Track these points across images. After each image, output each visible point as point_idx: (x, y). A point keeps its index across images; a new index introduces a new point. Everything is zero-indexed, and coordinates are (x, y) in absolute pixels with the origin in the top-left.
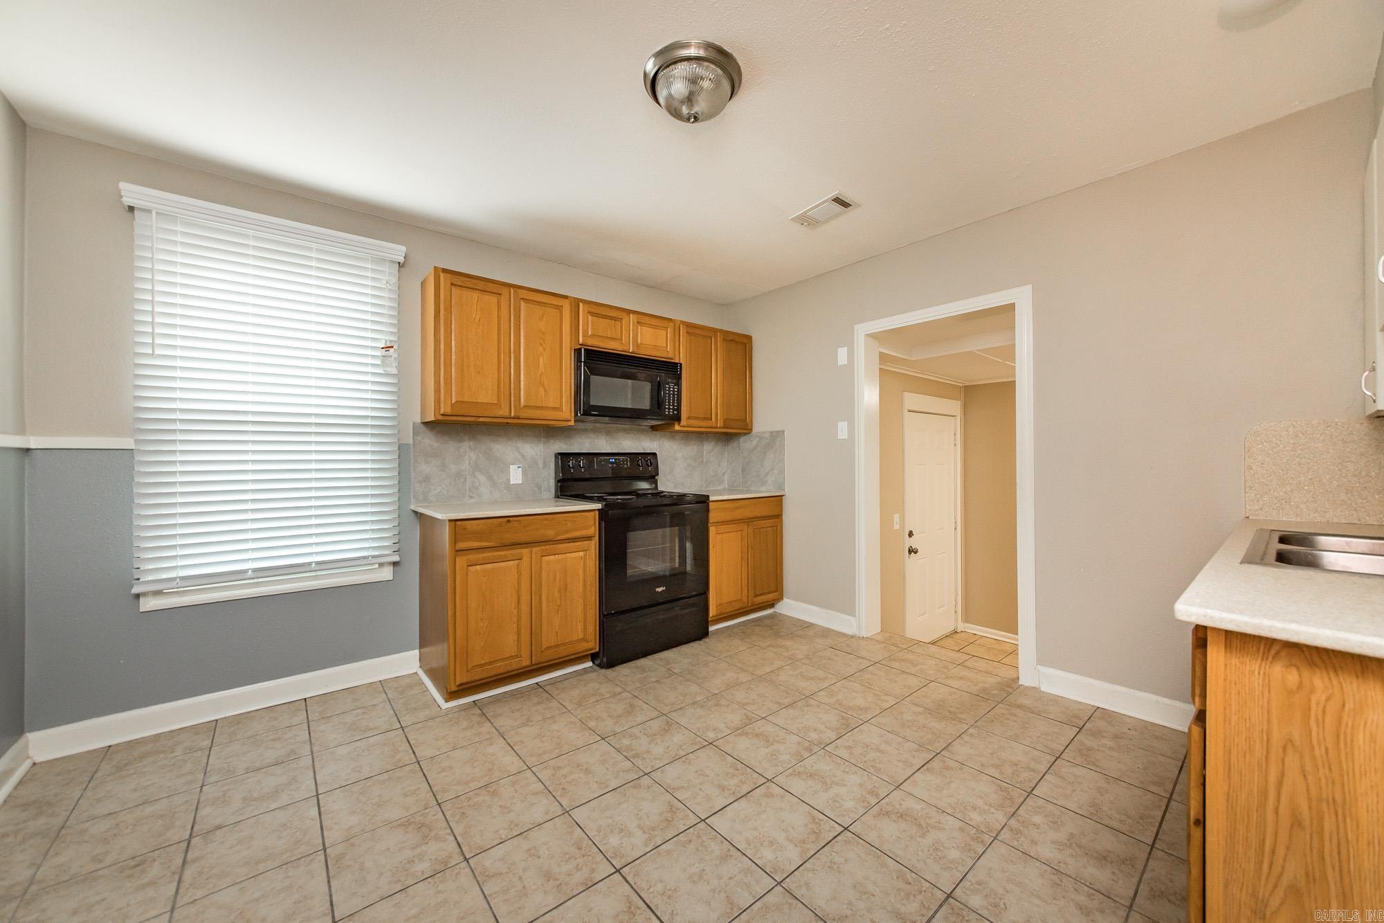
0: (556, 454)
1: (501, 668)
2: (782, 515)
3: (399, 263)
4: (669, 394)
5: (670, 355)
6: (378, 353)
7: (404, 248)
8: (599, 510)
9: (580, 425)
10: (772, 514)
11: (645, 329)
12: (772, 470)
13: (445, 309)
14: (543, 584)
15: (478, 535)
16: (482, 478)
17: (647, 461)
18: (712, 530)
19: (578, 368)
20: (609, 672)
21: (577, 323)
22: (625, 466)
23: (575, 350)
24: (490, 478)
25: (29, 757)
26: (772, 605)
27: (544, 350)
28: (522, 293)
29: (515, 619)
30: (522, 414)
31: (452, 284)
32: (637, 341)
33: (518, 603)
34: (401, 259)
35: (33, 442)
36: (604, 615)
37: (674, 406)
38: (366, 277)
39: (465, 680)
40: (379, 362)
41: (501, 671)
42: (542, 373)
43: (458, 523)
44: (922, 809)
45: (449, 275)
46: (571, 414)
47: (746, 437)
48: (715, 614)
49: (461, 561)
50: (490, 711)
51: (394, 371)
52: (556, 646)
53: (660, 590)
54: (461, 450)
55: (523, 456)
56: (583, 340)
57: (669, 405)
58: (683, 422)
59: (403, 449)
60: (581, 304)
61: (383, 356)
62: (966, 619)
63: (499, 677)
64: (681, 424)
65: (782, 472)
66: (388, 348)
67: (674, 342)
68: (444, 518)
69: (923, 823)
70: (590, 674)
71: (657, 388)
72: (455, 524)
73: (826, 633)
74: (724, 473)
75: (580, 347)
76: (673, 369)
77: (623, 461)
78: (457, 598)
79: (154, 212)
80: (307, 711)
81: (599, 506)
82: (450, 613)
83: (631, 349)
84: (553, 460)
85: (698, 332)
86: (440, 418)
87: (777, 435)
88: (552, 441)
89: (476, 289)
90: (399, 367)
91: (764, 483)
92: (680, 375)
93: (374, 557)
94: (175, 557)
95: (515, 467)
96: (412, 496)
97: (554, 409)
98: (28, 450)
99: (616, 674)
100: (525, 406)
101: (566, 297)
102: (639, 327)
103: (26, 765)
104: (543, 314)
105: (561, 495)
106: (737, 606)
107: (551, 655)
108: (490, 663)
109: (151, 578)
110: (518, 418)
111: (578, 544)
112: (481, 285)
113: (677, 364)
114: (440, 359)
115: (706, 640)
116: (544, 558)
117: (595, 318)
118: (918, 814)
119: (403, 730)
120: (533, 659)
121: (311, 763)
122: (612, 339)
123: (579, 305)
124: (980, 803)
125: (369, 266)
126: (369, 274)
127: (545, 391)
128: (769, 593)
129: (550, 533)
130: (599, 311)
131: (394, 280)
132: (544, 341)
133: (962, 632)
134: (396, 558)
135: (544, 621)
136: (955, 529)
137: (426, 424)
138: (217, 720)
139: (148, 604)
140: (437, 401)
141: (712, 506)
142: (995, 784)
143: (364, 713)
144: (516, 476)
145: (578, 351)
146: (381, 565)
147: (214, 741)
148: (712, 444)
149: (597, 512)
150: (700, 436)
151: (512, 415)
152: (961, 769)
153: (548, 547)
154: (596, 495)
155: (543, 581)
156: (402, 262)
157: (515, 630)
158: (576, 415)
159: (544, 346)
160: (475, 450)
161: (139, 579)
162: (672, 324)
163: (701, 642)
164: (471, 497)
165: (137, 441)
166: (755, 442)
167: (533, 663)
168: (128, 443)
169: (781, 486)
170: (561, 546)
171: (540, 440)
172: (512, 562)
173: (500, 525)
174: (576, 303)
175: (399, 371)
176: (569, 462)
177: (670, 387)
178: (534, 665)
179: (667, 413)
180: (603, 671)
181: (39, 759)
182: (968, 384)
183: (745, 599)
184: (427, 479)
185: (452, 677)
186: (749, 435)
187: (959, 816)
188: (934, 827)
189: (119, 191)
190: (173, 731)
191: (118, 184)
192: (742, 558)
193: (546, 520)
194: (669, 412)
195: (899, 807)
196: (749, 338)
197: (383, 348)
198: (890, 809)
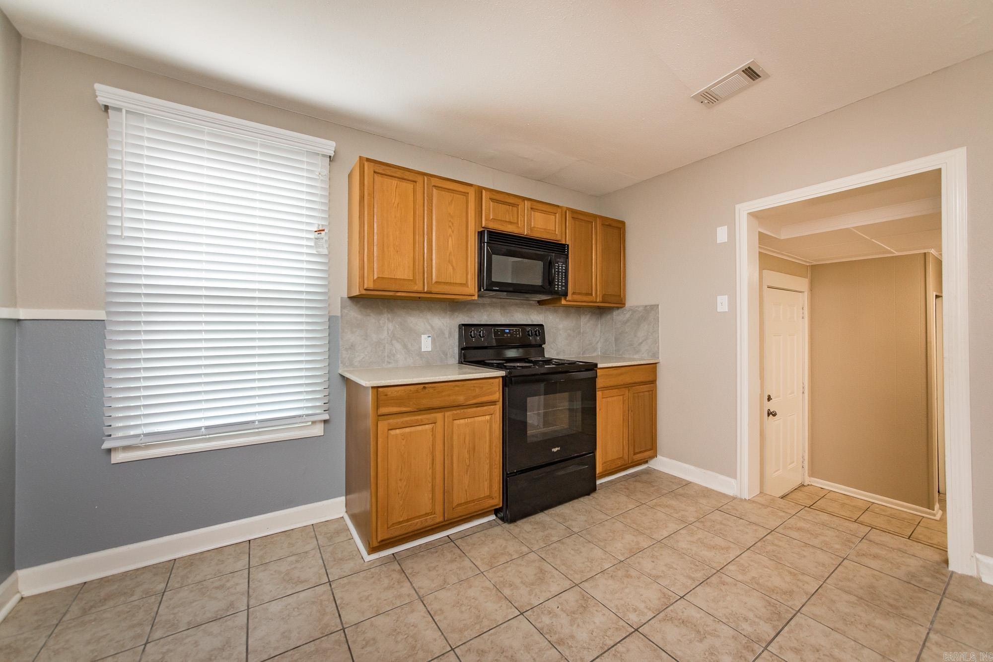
0: (459, 325)
1: (418, 524)
2: (656, 381)
3: (330, 157)
4: (558, 272)
5: (559, 238)
6: (312, 236)
7: (333, 144)
8: (502, 377)
9: (481, 301)
10: (648, 379)
11: (537, 214)
12: (645, 340)
13: (369, 194)
14: (454, 446)
15: (398, 401)
16: (398, 346)
17: (536, 331)
18: (599, 394)
19: (481, 249)
20: (511, 527)
21: (480, 210)
22: (518, 336)
23: (478, 232)
24: (405, 346)
25: (19, 592)
26: (646, 462)
27: (453, 232)
28: (434, 181)
29: (430, 479)
30: (434, 290)
31: (375, 172)
32: (531, 224)
33: (433, 464)
34: (332, 154)
35: (22, 314)
36: (507, 474)
37: (562, 282)
38: (302, 169)
39: (386, 537)
40: (312, 244)
41: (418, 527)
42: (451, 253)
43: (380, 389)
44: (701, 617)
45: (372, 164)
46: (475, 289)
47: (620, 311)
48: (601, 471)
49: (383, 425)
50: (408, 565)
51: (325, 252)
52: (466, 503)
53: (555, 450)
54: (381, 322)
55: (432, 327)
56: (486, 223)
57: (558, 282)
58: (569, 298)
59: (332, 320)
60: (484, 192)
61: (316, 239)
62: (812, 474)
63: (416, 532)
64: (567, 299)
65: (656, 342)
66: (319, 231)
67: (562, 225)
68: (368, 385)
69: (701, 629)
70: (496, 528)
71: (549, 267)
72: (377, 390)
73: (707, 493)
74: (598, 342)
75: (482, 229)
76: (561, 249)
77: (516, 331)
78: (379, 460)
79: (124, 111)
80: (249, 554)
81: (502, 373)
82: (373, 473)
83: (526, 232)
84: (457, 330)
85: (581, 217)
86: (364, 292)
87: (651, 310)
88: (457, 314)
89: (395, 177)
90: (329, 248)
91: (637, 352)
92: (567, 255)
93: (307, 415)
94: (139, 416)
95: (426, 336)
96: (340, 362)
97: (461, 284)
98: (19, 320)
99: (519, 529)
100: (436, 282)
101: (471, 185)
102: (533, 213)
103: (17, 597)
104: (452, 200)
105: (464, 361)
106: (620, 463)
107: (460, 512)
108: (408, 520)
109: (120, 434)
110: (431, 293)
111: (485, 408)
112: (399, 174)
113: (565, 245)
114: (364, 239)
115: (594, 495)
116: (455, 421)
117: (496, 204)
118: (697, 621)
119: (330, 585)
120: (446, 515)
121: (246, 621)
122: (510, 223)
123: (482, 192)
124: (751, 615)
125: (305, 159)
126: (305, 167)
127: (454, 269)
128: (645, 451)
129: (461, 399)
130: (501, 198)
131: (325, 172)
132: (453, 224)
133: (808, 485)
134: (326, 417)
135: (455, 481)
136: (803, 393)
137: (352, 298)
138: (175, 560)
139: (118, 458)
140: (362, 277)
141: (599, 372)
142: (764, 599)
143: (297, 561)
144: (426, 344)
145: (481, 234)
146: (314, 422)
147: (168, 585)
148: (588, 317)
149: (501, 379)
150: (579, 309)
151: (426, 290)
152: (735, 585)
153: (458, 411)
154: (495, 361)
155: (454, 443)
156: (332, 155)
157: (430, 489)
158: (479, 290)
159: (453, 229)
160: (392, 322)
161: (110, 435)
162: (559, 210)
163: (590, 497)
164: (389, 363)
165: (108, 313)
166: (628, 316)
167: (445, 519)
168: (100, 315)
169: (655, 354)
170: (469, 410)
171: (446, 313)
172: (427, 426)
173: (417, 391)
174: (480, 190)
175: (329, 253)
176: (471, 332)
177: (560, 266)
178: (447, 521)
179: (556, 289)
180: (506, 525)
181: (26, 593)
182: (815, 263)
183: (626, 457)
184: (352, 347)
185: (374, 534)
186: (623, 309)
187: (732, 625)
188: (710, 634)
189: (94, 91)
190: (137, 570)
191: (93, 86)
192: (623, 419)
193: (456, 386)
194: (558, 288)
195: (681, 614)
196: (623, 223)
197: (316, 231)
198: (674, 615)
